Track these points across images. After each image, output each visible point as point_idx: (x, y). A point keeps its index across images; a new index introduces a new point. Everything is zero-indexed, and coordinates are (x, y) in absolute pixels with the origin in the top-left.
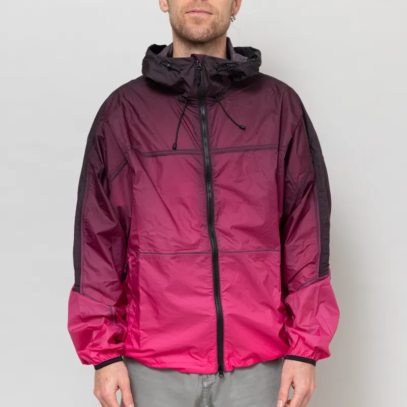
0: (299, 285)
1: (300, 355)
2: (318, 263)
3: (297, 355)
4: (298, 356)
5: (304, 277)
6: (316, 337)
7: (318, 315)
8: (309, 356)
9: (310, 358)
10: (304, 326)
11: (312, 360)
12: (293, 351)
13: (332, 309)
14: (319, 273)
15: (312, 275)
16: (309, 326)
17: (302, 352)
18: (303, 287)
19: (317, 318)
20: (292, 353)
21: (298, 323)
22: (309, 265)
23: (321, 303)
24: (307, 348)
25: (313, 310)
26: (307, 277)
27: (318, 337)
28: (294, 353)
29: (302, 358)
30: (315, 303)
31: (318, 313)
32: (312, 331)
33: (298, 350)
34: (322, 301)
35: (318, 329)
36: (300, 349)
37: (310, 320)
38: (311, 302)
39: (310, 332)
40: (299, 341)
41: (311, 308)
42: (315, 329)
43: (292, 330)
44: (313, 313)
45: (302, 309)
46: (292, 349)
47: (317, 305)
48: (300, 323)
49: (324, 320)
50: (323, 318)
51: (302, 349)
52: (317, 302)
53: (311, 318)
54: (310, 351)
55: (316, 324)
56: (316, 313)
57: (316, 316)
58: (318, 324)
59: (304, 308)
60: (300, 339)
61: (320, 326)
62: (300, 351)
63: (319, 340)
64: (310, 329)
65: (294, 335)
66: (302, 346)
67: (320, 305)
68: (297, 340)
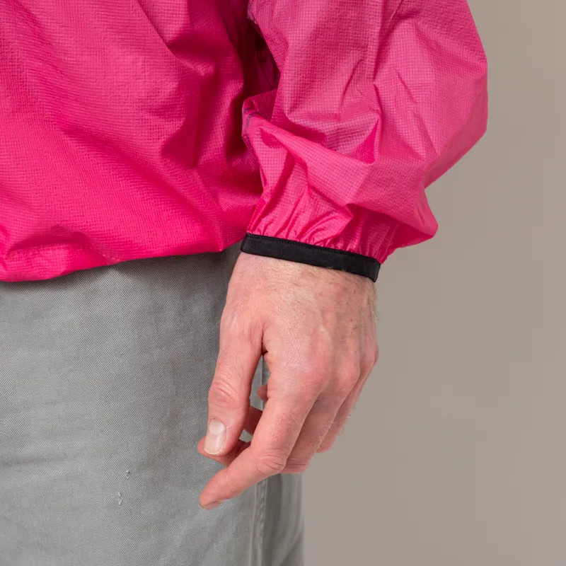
1: (292, 236)
3: (283, 235)
4: (285, 241)
7: (384, 72)
8: (335, 239)
9: (340, 246)
10: (313, 117)
11: (351, 254)
12: (264, 221)
13: (449, 44)
16: (337, 118)
17: (303, 220)
19: (377, 83)
20: (262, 226)
21: (286, 108)
23: (400, 17)
24: (325, 207)
25: (365, 47)
28: (271, 226)
29: (306, 245)
30: (368, 19)
31: (385, 62)
32: (348, 141)
33: (287, 215)
34: (404, 11)
35: (371, 131)
36: (296, 212)
37: (344, 93)
38: (352, 14)
39: (338, 143)
40: (292, 176)
41: (351, 38)
42: (357, 132)
43: (262, 130)
44: (361, 60)
45: (306, 42)
46: (261, 211)
47: (379, 28)
48: (294, 107)
49: (409, 93)
50: (403, 82)
51: (303, 212)
52: (378, 16)
53: (349, 83)
54: (334, 218)
55: (370, 109)
56: (374, 61)
57: (374, 78)
58: (379, 109)
59: (316, 38)
60: (297, 168)
61: (383, 116)
62: (292, 218)
63: (366, 179)
64: (338, 129)
65: (270, 149)
66: (301, 197)
67: (393, 29)
68: (281, 172)
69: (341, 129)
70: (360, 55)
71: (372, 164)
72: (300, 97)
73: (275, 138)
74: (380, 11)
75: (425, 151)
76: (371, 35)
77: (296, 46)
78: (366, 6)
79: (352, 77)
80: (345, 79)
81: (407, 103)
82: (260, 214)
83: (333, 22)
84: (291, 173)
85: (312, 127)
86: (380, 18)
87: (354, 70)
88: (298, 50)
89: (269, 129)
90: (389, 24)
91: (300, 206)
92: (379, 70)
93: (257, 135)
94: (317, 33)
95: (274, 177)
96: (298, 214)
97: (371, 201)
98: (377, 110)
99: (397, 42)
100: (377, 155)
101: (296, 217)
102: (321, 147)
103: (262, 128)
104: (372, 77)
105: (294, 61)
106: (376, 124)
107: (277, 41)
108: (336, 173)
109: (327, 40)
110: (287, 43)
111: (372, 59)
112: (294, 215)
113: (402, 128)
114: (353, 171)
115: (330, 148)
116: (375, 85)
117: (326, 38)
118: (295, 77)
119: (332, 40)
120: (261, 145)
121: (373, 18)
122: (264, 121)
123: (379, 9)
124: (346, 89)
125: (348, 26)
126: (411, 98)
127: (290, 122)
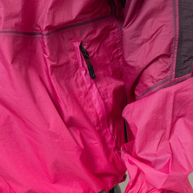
0: (144, 88)
2: (175, 56)
5: (151, 76)
6: (162, 174)
7: (173, 137)
10: (147, 155)
12: (130, 191)
14: (177, 71)
15: (165, 74)
16: (155, 155)
18: (149, 92)
19: (170, 141)
21: (137, 151)
22: (160, 60)
23: (178, 117)
26: (156, 77)
27: (165, 174)
30: (167, 119)
31: (173, 133)
32: (159, 164)
33: (138, 190)
34: (180, 115)
35: (168, 161)
36: (141, 189)
37: (158, 145)
38: (161, 117)
39: (156, 165)
40: (140, 175)
41: (160, 125)
42: (163, 161)
43: (128, 159)
44: (164, 133)
45: (144, 128)
46: (129, 188)
47: (171, 122)
48: (140, 151)
49: (182, 145)
50: (180, 141)
51: (144, 189)
52: (170, 118)
53: (160, 142)
54: (155, 191)
55: (168, 152)
56: (169, 133)
57: (169, 139)
58: (171, 152)
59: (147, 126)
60: (141, 173)
61: (172, 154)
62: (140, 191)
63: (166, 180)
64: (156, 160)
65: (132, 166)
66: (143, 183)
67: (176, 121)
68: (136, 174)
69: (157, 160)
70: (164, 131)
71: (168, 175)
72: (142, 148)
73: (133, 162)
74: (171, 116)
75: (188, 168)
76: (168, 124)
77: (140, 129)
78: (166, 114)
79: (161, 139)
80: (158, 141)
81: (181, 150)
82: (128, 189)
83: (154, 120)
84: (139, 174)
85: (146, 159)
86: (171, 118)
87: (162, 137)
88: (141, 131)
89: (131, 159)
90: (174, 120)
91: (143, 186)
92: (171, 136)
93: (127, 160)
94: (148, 125)
95: (133, 176)
96: (142, 190)
97: (168, 187)
98: (170, 153)
99: (177, 126)
100: (170, 171)
101: (141, 191)
102: (150, 167)
103: (129, 158)
104: (168, 139)
105: (140, 135)
106: (170, 158)
107: (133, 127)
108: (155, 177)
109: (152, 127)
110: (137, 128)
111: (168, 133)
112: (141, 190)
113: (180, 159)
114: (162, 177)
115: (153, 168)
116: (169, 142)
117: (151, 126)
118: (140, 140)
119: (153, 127)
120: (128, 164)
121: (168, 118)
122: (129, 156)
123: (171, 115)
124: (159, 144)
125: (159, 121)
126: (183, 148)
127: (138, 157)
